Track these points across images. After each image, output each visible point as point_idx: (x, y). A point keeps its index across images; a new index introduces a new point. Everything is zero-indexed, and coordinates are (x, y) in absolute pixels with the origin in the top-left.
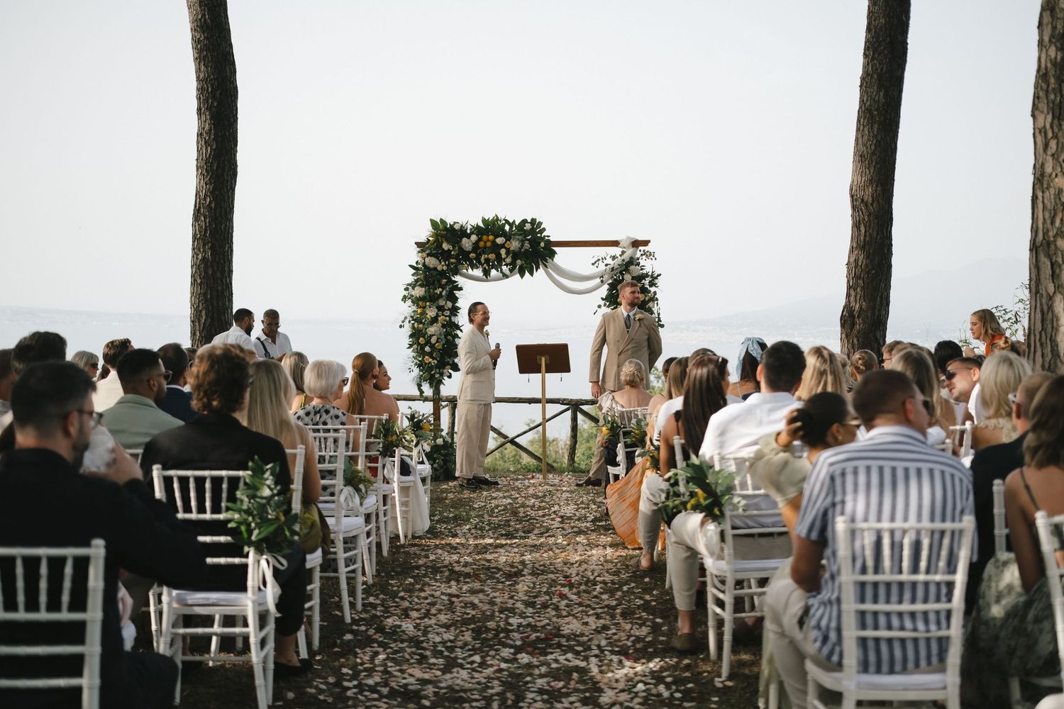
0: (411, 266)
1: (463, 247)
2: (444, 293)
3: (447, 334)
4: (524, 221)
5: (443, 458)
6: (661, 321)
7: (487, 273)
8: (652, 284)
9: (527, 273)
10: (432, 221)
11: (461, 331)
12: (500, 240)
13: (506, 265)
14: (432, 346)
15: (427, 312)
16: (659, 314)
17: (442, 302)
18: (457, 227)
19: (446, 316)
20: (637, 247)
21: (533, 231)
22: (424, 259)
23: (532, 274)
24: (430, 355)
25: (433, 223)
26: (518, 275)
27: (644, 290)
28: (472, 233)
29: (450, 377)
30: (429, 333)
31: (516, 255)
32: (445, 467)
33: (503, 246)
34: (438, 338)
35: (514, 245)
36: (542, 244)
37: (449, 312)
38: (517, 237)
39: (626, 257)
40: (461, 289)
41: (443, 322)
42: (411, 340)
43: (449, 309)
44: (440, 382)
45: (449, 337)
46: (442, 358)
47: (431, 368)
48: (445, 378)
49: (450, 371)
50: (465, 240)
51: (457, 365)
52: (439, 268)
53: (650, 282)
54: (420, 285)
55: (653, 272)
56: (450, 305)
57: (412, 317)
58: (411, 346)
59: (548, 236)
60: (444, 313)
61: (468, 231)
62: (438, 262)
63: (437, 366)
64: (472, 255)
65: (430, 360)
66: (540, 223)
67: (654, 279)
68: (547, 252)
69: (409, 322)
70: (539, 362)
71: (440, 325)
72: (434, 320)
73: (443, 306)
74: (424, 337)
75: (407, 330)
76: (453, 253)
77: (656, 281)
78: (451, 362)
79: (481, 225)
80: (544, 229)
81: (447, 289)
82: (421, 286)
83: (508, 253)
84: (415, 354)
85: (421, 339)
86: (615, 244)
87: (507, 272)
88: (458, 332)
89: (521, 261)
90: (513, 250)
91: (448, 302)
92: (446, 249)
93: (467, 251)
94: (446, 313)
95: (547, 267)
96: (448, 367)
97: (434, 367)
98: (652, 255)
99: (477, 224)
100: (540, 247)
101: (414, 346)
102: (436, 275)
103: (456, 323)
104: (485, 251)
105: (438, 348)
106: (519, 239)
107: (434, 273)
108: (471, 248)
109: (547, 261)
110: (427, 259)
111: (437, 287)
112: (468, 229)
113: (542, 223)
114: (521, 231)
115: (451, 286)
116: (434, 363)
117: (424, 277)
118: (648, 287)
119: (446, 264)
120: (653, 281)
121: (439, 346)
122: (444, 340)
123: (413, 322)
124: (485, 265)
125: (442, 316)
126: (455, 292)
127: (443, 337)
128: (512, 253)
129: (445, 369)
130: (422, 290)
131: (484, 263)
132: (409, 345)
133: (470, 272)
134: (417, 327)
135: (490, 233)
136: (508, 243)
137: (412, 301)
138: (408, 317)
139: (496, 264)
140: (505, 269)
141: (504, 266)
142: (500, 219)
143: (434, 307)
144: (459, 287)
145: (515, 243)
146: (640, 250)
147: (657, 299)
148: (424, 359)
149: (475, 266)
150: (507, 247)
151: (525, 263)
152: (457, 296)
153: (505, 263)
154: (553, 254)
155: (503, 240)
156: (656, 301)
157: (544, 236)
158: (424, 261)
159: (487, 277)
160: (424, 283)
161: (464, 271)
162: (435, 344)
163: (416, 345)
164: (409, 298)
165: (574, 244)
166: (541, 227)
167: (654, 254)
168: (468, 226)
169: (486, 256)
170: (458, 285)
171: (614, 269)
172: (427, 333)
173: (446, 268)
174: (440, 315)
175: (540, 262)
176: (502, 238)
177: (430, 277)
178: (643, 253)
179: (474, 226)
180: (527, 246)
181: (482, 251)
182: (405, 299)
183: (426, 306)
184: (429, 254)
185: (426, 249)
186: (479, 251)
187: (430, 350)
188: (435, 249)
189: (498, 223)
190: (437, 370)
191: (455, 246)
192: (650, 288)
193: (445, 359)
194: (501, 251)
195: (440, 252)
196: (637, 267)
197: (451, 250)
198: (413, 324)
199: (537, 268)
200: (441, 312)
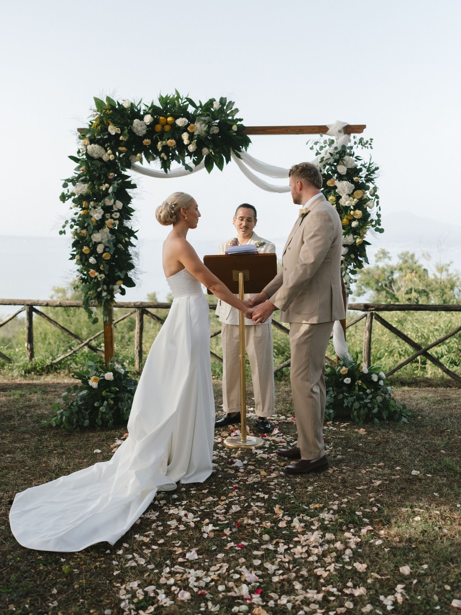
0: (72, 158)
1: (135, 131)
2: (110, 190)
3: (118, 241)
4: (211, 102)
5: (113, 396)
6: (380, 225)
7: (166, 165)
8: (369, 180)
9: (215, 166)
10: (96, 100)
11: (136, 237)
12: (181, 122)
13: (190, 154)
14: (99, 257)
15: (91, 213)
16: (379, 216)
17: (109, 202)
18: (126, 105)
19: (115, 219)
20: (349, 134)
21: (221, 111)
22: (86, 146)
23: (221, 167)
24: (96, 267)
25: (99, 103)
26: (205, 169)
27: (361, 187)
28: (146, 113)
29: (123, 293)
31: (201, 142)
32: (116, 408)
33: (185, 129)
34: (106, 247)
35: (199, 127)
36: (235, 128)
37: (119, 214)
38: (203, 118)
39: (338, 144)
40: (134, 186)
41: (111, 227)
42: (74, 249)
43: (119, 211)
44: (110, 300)
45: (120, 246)
46: (111, 271)
47: (98, 284)
48: (117, 295)
49: (123, 286)
50: (136, 121)
51: (130, 279)
52: (105, 158)
53: (366, 176)
54: (82, 181)
55: (370, 164)
56: (119, 205)
57: (73, 220)
58: (73, 257)
59: (241, 120)
60: (113, 215)
61: (142, 113)
62: (103, 151)
63: (105, 282)
64: (147, 142)
65: (97, 274)
66: (231, 103)
67: (371, 171)
68: (240, 138)
69: (72, 227)
70: (234, 279)
71: (106, 230)
72: (100, 225)
73: (111, 207)
74: (88, 245)
75: (69, 237)
76: (121, 138)
77: (373, 176)
78: (122, 277)
79: (158, 104)
80: (237, 110)
81: (116, 185)
82: (84, 181)
83: (191, 138)
84: (79, 267)
85: (85, 248)
86: (322, 130)
87: (192, 165)
88: (132, 240)
89: (208, 148)
90: (198, 135)
91: (117, 201)
92: (113, 134)
93: (139, 136)
94: (116, 215)
95: (240, 158)
96: (120, 282)
97: (101, 283)
98: (369, 142)
99: (153, 103)
100: (231, 132)
101: (78, 257)
102: (102, 167)
103: (130, 228)
104: (162, 136)
105: (105, 259)
106: (205, 121)
107: (99, 164)
108: (144, 132)
109: (240, 151)
110: (89, 147)
111: (103, 182)
112: (142, 110)
113: (234, 103)
114: (208, 113)
115: (120, 181)
116: (101, 278)
117: (89, 171)
118: (364, 182)
119: (114, 154)
120: (369, 174)
121: (107, 256)
122: (114, 249)
123: (75, 227)
124: (163, 155)
125: (109, 219)
126: (127, 190)
127: (111, 245)
128: (196, 139)
129: (115, 284)
130: (84, 187)
131: (162, 152)
132: (72, 255)
133: (145, 164)
134: (80, 233)
135: (168, 114)
136: (192, 125)
137: (74, 201)
138: (70, 221)
139: (177, 153)
140: (189, 160)
141: (187, 156)
142: (181, 97)
143: (100, 207)
144: (132, 183)
145: (201, 126)
146: (354, 137)
147: (377, 197)
148: (90, 273)
149: (151, 157)
150: (191, 131)
151: (213, 153)
152: (130, 194)
153: (188, 151)
154: (247, 142)
155: (185, 122)
156: (376, 200)
157: (237, 119)
158: (87, 150)
159: (166, 171)
160: (88, 177)
161: (138, 163)
162: (102, 254)
163: (80, 255)
164: (69, 197)
165: (272, 131)
166: (232, 108)
167: (371, 142)
168: (142, 104)
169: (164, 142)
170: (130, 181)
171: (324, 159)
172: (91, 240)
173: (113, 158)
174: (107, 217)
175: (232, 152)
176: (184, 119)
177: (94, 170)
178: (357, 140)
179: (149, 106)
180: (216, 130)
181: (159, 135)
182: (63, 198)
183: (90, 207)
184: (92, 141)
185: (88, 136)
186: (154, 136)
187: (95, 262)
188: (99, 135)
189: (178, 102)
190: (105, 287)
191: (124, 130)
192: (367, 184)
193: (116, 273)
194: (182, 135)
195: (106, 137)
196: (351, 157)
197: (120, 135)
198: (76, 230)
199: (228, 160)
200: (109, 214)
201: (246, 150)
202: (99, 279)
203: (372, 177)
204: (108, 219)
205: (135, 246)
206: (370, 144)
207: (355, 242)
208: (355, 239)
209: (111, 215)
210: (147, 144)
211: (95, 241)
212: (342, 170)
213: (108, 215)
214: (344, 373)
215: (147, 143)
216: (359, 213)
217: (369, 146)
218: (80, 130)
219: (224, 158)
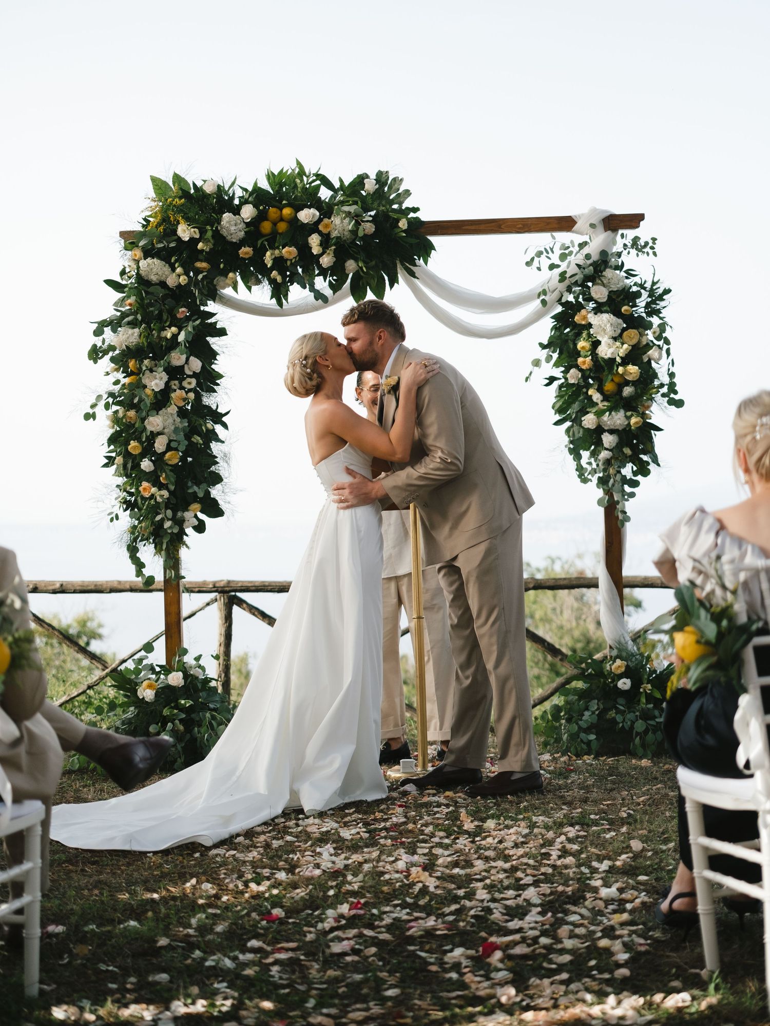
0: (110, 283)
1: (224, 232)
2: (181, 338)
3: (193, 430)
4: (360, 180)
6: (676, 393)
7: (279, 292)
8: (652, 310)
9: (369, 293)
10: (154, 180)
11: (225, 426)
12: (307, 215)
13: (323, 273)
14: (159, 460)
15: (145, 381)
16: (672, 375)
17: (177, 358)
18: (209, 189)
19: (187, 391)
20: (615, 230)
21: (380, 195)
22: (137, 262)
23: (380, 294)
24: (153, 478)
25: (159, 185)
26: (351, 297)
27: (636, 324)
28: (244, 202)
29: (200, 528)
30: (150, 428)
31: (343, 251)
32: (188, 736)
33: (313, 228)
34: (171, 441)
35: (339, 225)
36: (403, 224)
37: (194, 381)
38: (346, 208)
39: (593, 249)
40: (222, 332)
41: (182, 404)
42: (112, 447)
43: (195, 375)
44: (178, 539)
45: (197, 439)
46: (181, 485)
47: (155, 509)
48: (189, 531)
49: (202, 516)
50: (227, 216)
52: (171, 281)
53: (648, 305)
54: (129, 323)
55: (654, 283)
56: (196, 364)
57: (111, 395)
58: (110, 461)
59: (416, 210)
60: (185, 384)
61: (237, 202)
62: (167, 269)
63: (168, 504)
64: (246, 251)
65: (154, 490)
66: (397, 181)
67: (657, 297)
68: (413, 241)
69: (107, 406)
71: (173, 409)
72: (161, 400)
73: (182, 368)
74: (138, 439)
76: (200, 246)
77: (661, 305)
78: (201, 495)
79: (265, 185)
80: (407, 193)
81: (190, 329)
82: (133, 324)
83: (326, 241)
84: (121, 480)
85: (133, 444)
86: (565, 224)
87: (328, 292)
88: (218, 428)
89: (356, 260)
90: (338, 238)
91: (192, 358)
92: (186, 238)
93: (232, 242)
94: (190, 383)
95: (415, 277)
96: (196, 506)
97: (163, 506)
98: (651, 244)
99: (256, 184)
100: (397, 230)
101: (119, 460)
102: (165, 297)
103: (214, 407)
104: (273, 241)
105: (170, 463)
106: (350, 213)
107: (161, 292)
108: (242, 234)
109: (415, 265)
110: (143, 264)
111: (168, 324)
112: (236, 196)
113: (402, 180)
114: (356, 199)
115: (198, 322)
116: (162, 496)
117: (142, 306)
118: (644, 315)
119: (187, 274)
120: (653, 302)
121: (173, 458)
122: (186, 443)
123: (115, 408)
124: (274, 273)
125: (178, 391)
126: (208, 339)
127: (181, 436)
128: (335, 245)
129: (188, 510)
130: (133, 334)
131: (272, 269)
132: (107, 457)
133: (242, 293)
134: (124, 416)
135: (284, 202)
136: (326, 221)
137: (112, 360)
138: (105, 396)
139: (300, 270)
140: (321, 283)
141: (318, 275)
142: (307, 174)
143: (161, 369)
144: (218, 326)
145: (342, 222)
146: (622, 236)
147: (667, 342)
148: (141, 489)
149: (253, 280)
150: (325, 231)
151: (365, 269)
152: (214, 347)
153: (320, 267)
154: (426, 250)
155: (314, 215)
156: (665, 347)
157: (407, 208)
158: (138, 268)
159: (280, 304)
160: (139, 317)
161: (228, 291)
162: (164, 453)
163: (124, 457)
164: (105, 352)
165: (473, 227)
166: (398, 190)
167: (654, 243)
168: (236, 187)
169: (277, 252)
170: (216, 323)
171: (568, 275)
172: (145, 428)
173: (186, 282)
174: (173, 387)
175: (399, 266)
176: (313, 211)
177: (150, 305)
178: (628, 242)
179: (250, 189)
180: (369, 228)
181: (266, 240)
182: (95, 354)
183: (144, 368)
184: (148, 253)
185: (141, 243)
186: (259, 242)
187: (152, 468)
188: (160, 242)
189: (302, 180)
190: (169, 513)
191: (206, 231)
192: (649, 319)
193: (188, 488)
194: (310, 239)
195: (172, 245)
196: (618, 272)
197: (198, 241)
198: (116, 412)
199: (393, 281)
200: (176, 382)
201: (426, 263)
202: (159, 499)
203: (658, 307)
204: (175, 391)
205: (223, 442)
206: (652, 248)
207: (629, 424)
208: (628, 418)
209: (180, 383)
210: (247, 256)
211: (153, 429)
212: (599, 293)
213: (175, 384)
214: (619, 672)
215: (246, 253)
216: (633, 370)
217: (651, 252)
218: (123, 234)
219: (386, 278)
